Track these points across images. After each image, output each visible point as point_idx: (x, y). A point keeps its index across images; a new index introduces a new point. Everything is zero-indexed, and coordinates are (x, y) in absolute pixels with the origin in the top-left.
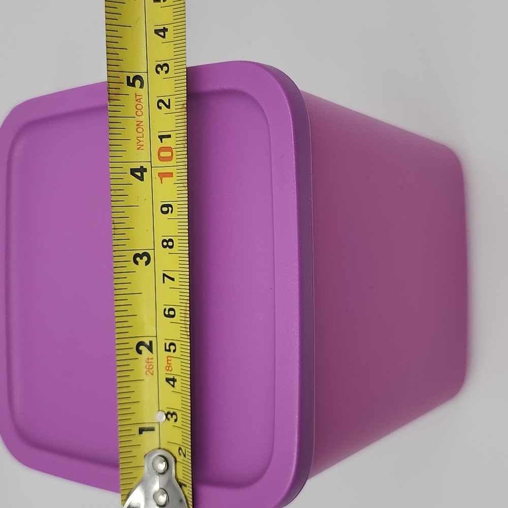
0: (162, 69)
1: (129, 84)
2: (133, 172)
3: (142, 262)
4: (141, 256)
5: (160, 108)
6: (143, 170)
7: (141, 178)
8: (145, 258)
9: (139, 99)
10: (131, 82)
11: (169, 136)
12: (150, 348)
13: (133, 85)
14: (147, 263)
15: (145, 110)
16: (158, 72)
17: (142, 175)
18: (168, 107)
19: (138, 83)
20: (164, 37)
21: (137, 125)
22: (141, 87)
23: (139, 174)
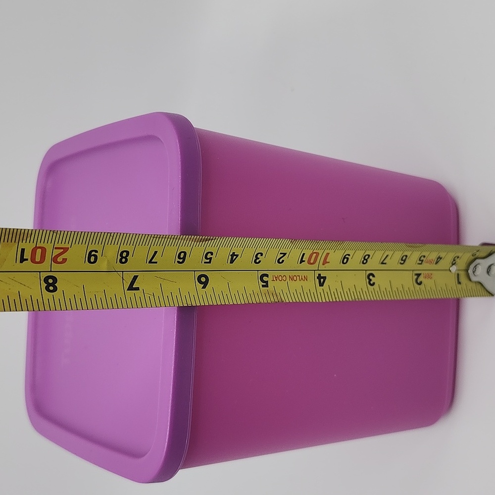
0: (259, 258)
1: (267, 286)
2: (321, 285)
3: (373, 280)
4: (370, 280)
5: (283, 261)
6: (319, 277)
7: (325, 278)
8: (371, 277)
9: (275, 277)
10: (265, 284)
11: (304, 254)
12: (418, 275)
13: (267, 282)
14: (374, 276)
15: (282, 273)
16: (260, 261)
17: (323, 277)
18: (285, 254)
19: (265, 279)
20: (237, 256)
21: (292, 280)
22: (267, 276)
23: (322, 280)
